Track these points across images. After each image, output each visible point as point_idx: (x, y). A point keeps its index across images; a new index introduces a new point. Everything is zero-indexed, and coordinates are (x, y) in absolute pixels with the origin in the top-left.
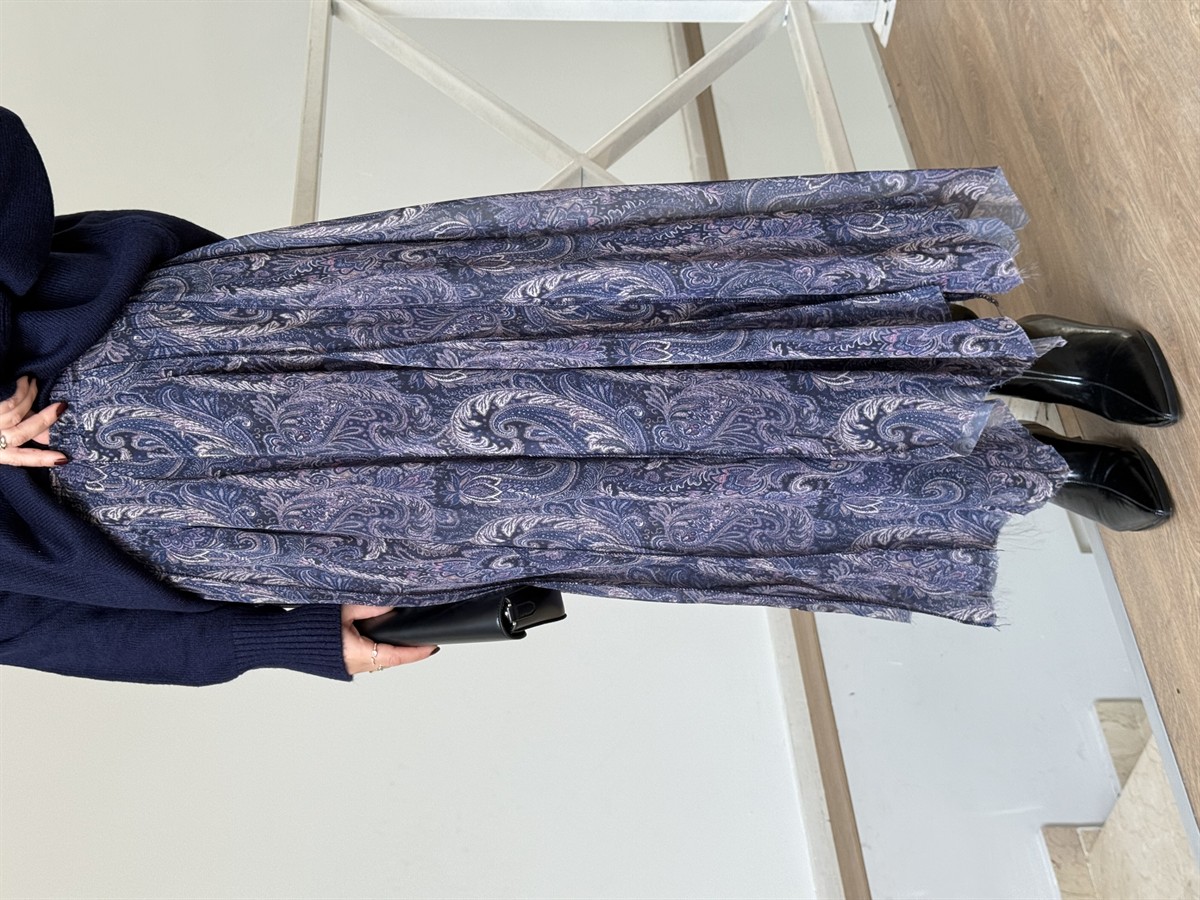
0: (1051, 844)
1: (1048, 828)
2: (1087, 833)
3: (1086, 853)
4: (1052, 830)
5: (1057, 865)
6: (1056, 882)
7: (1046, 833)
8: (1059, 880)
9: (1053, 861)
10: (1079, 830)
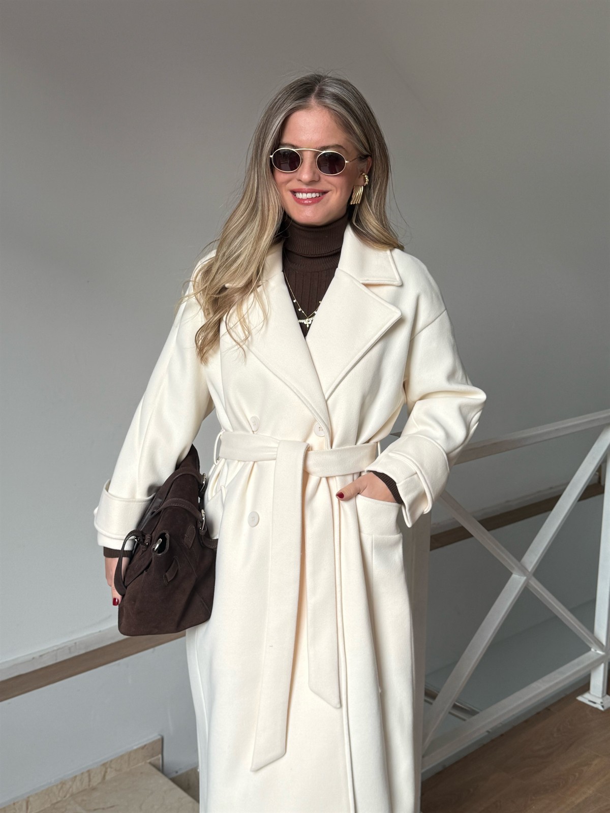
0: (155, 742)
1: (162, 739)
2: (159, 759)
3: (148, 761)
4: (160, 743)
5: (143, 748)
6: (135, 748)
7: (159, 740)
8: (136, 750)
9: (145, 746)
10: (160, 756)
